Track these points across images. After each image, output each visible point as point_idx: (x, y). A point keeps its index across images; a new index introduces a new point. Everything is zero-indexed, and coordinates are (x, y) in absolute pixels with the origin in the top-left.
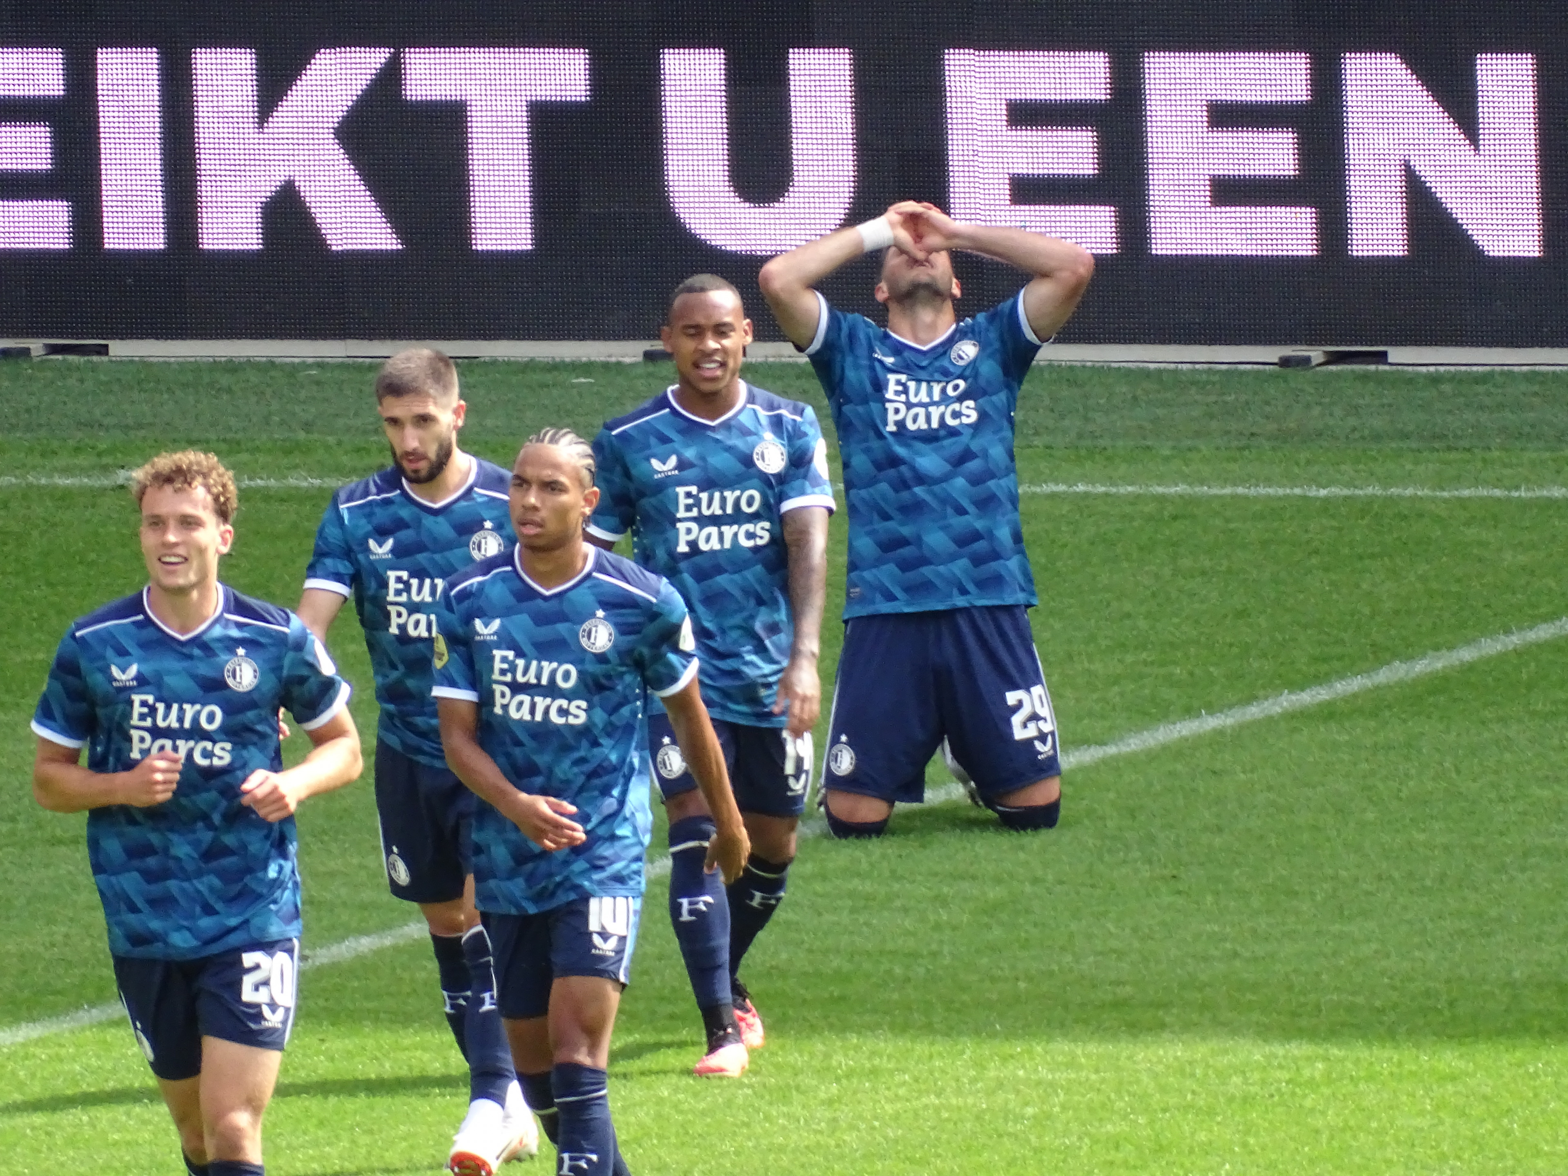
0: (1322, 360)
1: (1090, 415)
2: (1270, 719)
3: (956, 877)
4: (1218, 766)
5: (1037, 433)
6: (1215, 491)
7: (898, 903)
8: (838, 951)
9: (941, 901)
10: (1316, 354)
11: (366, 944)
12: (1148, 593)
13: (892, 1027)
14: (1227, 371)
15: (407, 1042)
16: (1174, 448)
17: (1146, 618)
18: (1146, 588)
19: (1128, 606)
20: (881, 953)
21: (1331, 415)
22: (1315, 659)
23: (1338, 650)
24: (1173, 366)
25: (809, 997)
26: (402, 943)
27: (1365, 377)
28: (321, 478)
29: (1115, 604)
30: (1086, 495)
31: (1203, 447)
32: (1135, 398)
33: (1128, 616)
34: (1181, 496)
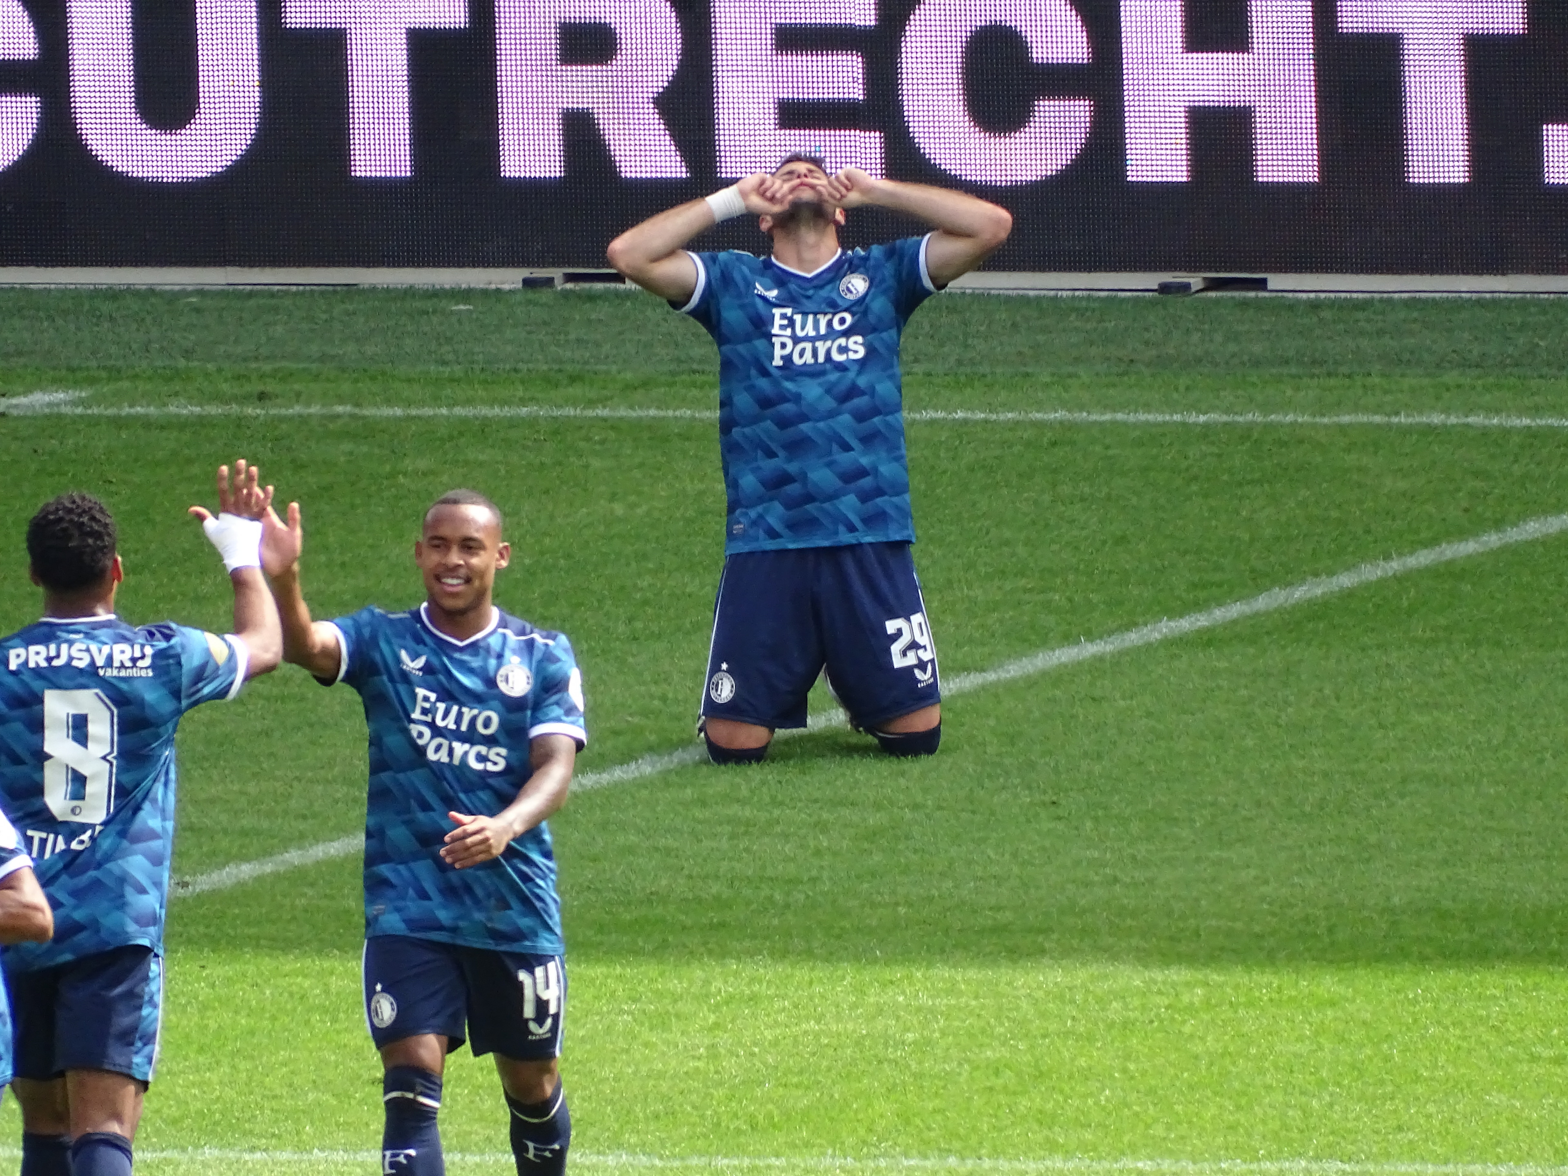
0: (1201, 286)
1: (970, 341)
2: (1149, 645)
3: (836, 803)
4: (1098, 693)
5: (916, 361)
6: (1094, 417)
7: (778, 829)
8: (717, 877)
9: (822, 827)
10: (1195, 280)
11: (246, 870)
12: (1027, 520)
13: (772, 954)
14: (1107, 297)
15: (287, 968)
16: (1053, 375)
17: (1026, 544)
18: (1026, 515)
19: (1007, 534)
20: (761, 879)
21: (1211, 341)
22: (1194, 586)
23: (1217, 577)
24: (1052, 293)
25: (689, 922)
26: (282, 869)
27: (1244, 304)
28: (201, 406)
29: (993, 531)
30: (965, 422)
31: (1082, 374)
32: (1014, 325)
33: (1007, 543)
34: (1061, 423)
